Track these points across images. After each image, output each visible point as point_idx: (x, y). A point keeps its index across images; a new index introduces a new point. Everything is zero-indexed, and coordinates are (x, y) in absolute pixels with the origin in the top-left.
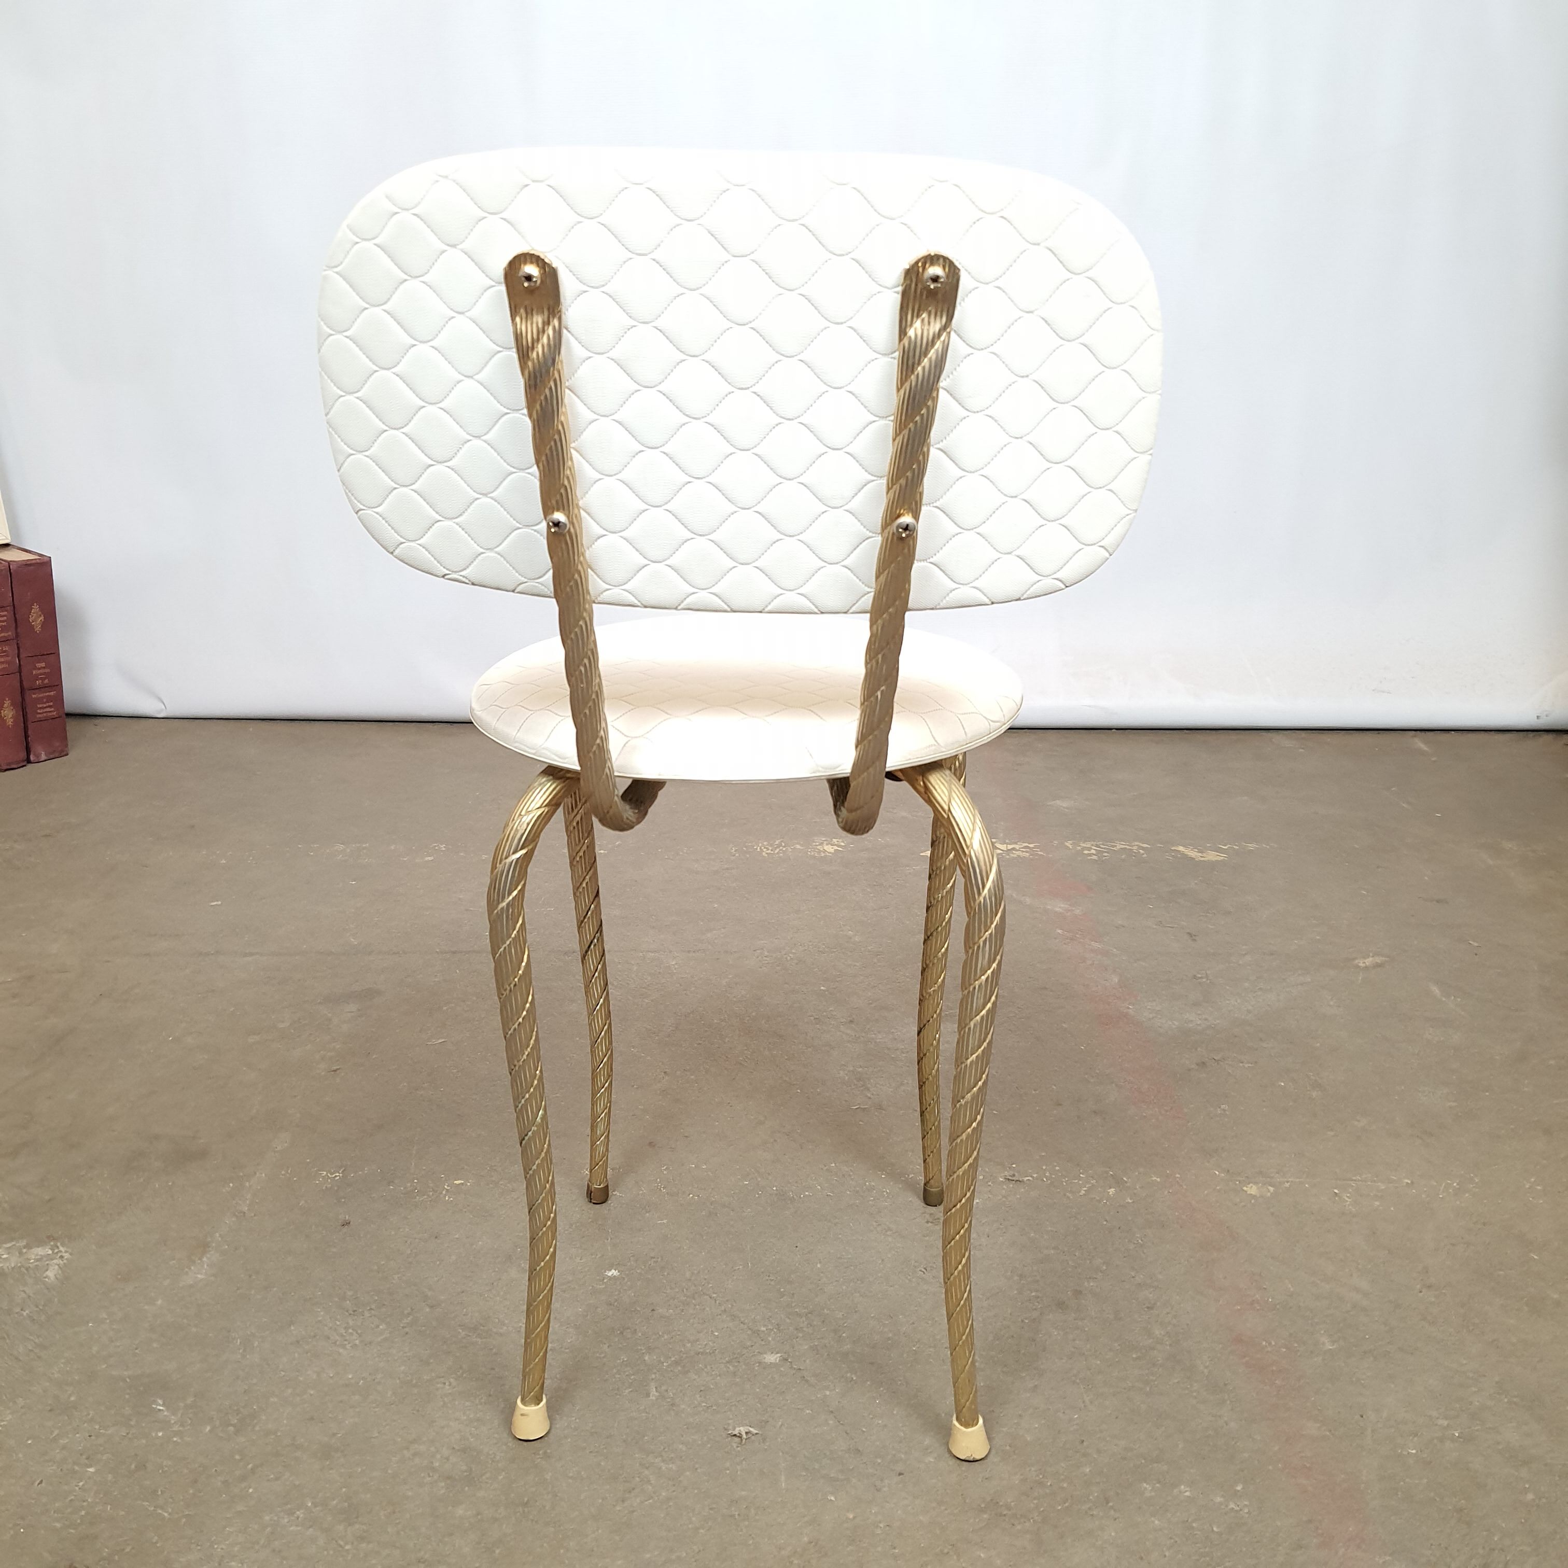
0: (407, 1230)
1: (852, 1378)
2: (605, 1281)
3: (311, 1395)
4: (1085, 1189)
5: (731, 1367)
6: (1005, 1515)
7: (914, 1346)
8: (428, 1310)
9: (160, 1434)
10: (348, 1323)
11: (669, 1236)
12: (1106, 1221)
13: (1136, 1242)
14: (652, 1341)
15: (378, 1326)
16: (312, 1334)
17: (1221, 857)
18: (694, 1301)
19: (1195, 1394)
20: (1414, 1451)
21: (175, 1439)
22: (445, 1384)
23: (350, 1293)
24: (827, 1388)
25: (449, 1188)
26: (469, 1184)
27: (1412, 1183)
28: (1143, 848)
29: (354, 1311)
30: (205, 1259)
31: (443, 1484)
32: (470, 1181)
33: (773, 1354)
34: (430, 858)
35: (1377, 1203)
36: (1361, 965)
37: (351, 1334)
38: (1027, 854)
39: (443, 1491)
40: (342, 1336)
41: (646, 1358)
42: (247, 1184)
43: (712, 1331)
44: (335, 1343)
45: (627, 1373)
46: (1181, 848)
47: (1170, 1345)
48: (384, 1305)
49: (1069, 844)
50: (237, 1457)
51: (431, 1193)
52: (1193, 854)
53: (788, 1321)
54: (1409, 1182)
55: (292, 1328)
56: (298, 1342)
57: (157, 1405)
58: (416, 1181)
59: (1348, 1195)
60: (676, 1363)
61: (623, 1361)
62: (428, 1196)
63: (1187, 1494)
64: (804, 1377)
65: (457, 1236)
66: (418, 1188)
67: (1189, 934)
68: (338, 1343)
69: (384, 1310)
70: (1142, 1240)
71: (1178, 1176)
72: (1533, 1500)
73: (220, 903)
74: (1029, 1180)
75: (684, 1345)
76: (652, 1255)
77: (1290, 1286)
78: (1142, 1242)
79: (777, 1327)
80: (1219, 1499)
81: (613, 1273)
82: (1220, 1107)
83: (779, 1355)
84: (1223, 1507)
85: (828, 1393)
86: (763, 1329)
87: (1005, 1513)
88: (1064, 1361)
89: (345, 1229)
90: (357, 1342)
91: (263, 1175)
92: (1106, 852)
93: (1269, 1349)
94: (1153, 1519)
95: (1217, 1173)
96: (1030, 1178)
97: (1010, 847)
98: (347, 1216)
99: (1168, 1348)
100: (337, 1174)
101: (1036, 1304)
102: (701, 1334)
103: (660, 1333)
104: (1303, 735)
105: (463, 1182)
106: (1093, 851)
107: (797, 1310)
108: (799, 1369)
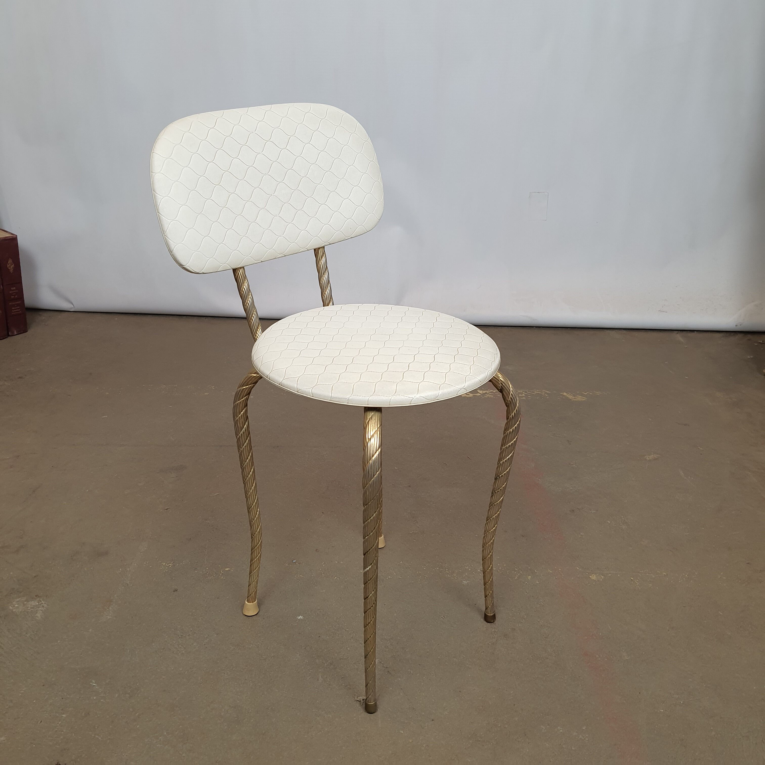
0: (204, 594)
1: (411, 672)
2: (297, 621)
3: (163, 679)
4: (517, 576)
5: (355, 666)
6: (479, 741)
7: (439, 656)
8: (215, 636)
9: (95, 698)
10: (179, 642)
11: (326, 598)
12: (527, 593)
13: (540, 604)
14: (319, 652)
15: (193, 644)
16: (162, 647)
17: (584, 399)
18: (338, 632)
19: (565, 681)
20: (662, 711)
21: (102, 700)
22: (225, 673)
23: (179, 627)
24: (400, 677)
25: (223, 572)
26: (232, 570)
27: (667, 575)
28: (547, 393)
29: (182, 636)
30: (110, 608)
31: (226, 724)
32: (233, 569)
34: (207, 394)
35: (651, 585)
36: (648, 459)
37: (181, 648)
38: (493, 396)
39: (226, 728)
40: (176, 648)
41: (317, 661)
42: (128, 569)
43: (347, 647)
44: (173, 652)
45: (308, 669)
46: (565, 394)
48: (195, 633)
50: (131, 710)
51: (215, 575)
52: (570, 397)
53: (381, 643)
54: (665, 574)
55: (153, 644)
56: (156, 651)
57: (92, 683)
58: (207, 569)
59: (638, 581)
60: (331, 664)
61: (306, 663)
62: (213, 576)
63: (561, 731)
64: (389, 671)
65: (227, 598)
66: (209, 572)
67: (568, 441)
68: (175, 652)
69: (195, 635)
70: (543, 603)
71: (560, 570)
72: (715, 735)
73: (107, 416)
75: (334, 655)
76: (319, 608)
77: (610, 627)
78: (543, 604)
80: (575, 734)
81: (301, 617)
82: (580, 534)
84: (577, 737)
85: (400, 679)
87: (479, 740)
88: (507, 664)
89: (175, 593)
90: (184, 652)
91: (136, 564)
92: (529, 395)
93: (599, 659)
94: (545, 743)
95: (578, 568)
97: (484, 392)
98: (176, 587)
99: (554, 658)
100: (170, 564)
101: (495, 635)
102: (342, 649)
103: (323, 648)
104: (624, 332)
105: (229, 569)
106: (523, 395)
107: (385, 637)
108: (387, 667)
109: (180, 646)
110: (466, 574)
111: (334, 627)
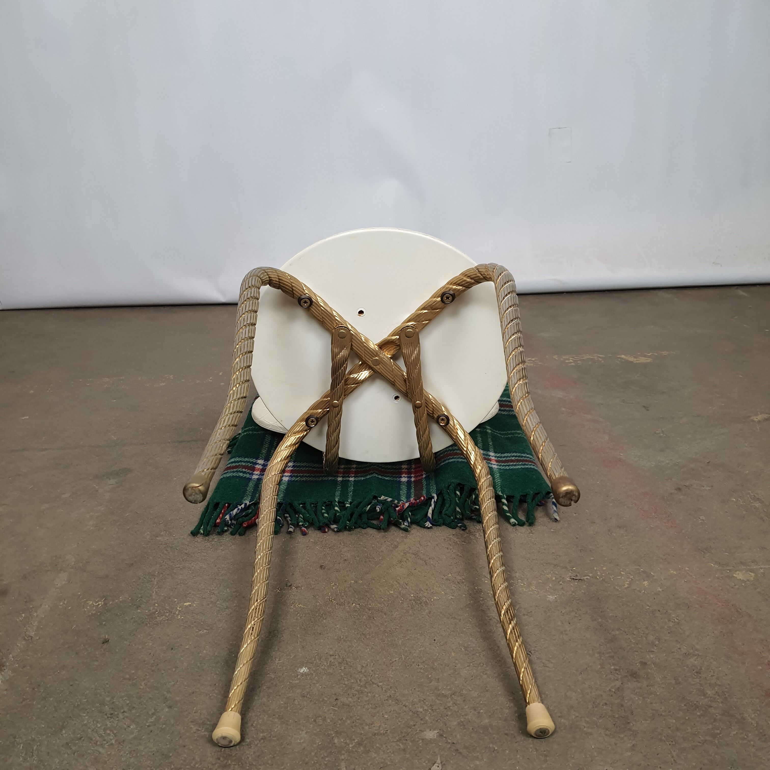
0: (151, 644)
1: (494, 748)
2: (299, 677)
4: (627, 583)
5: (400, 745)
8: (167, 710)
10: (107, 725)
11: (342, 637)
12: (648, 606)
13: (673, 621)
14: (338, 726)
15: (129, 727)
16: (79, 735)
17: (649, 360)
18: (366, 690)
19: (752, 743)
23: (108, 699)
24: (477, 758)
25: (180, 609)
26: (195, 605)
28: (600, 357)
29: (111, 714)
32: (196, 603)
33: (431, 732)
34: (163, 384)
36: (756, 420)
37: (109, 734)
38: (532, 364)
40: (101, 736)
41: (336, 741)
42: (35, 614)
43: (383, 714)
44: (96, 744)
45: (322, 756)
46: (623, 356)
47: (722, 702)
48: (134, 707)
49: (555, 357)
51: (168, 614)
52: (631, 359)
53: (438, 702)
55: (64, 732)
56: (67, 744)
58: (156, 605)
60: (359, 744)
61: (319, 745)
62: (166, 616)
64: (457, 750)
65: (187, 647)
66: (158, 611)
67: (644, 407)
68: (98, 743)
69: (134, 711)
70: (677, 619)
71: (687, 568)
73: (28, 417)
74: (587, 578)
75: (363, 728)
76: (331, 653)
78: (677, 621)
79: (431, 708)
81: (304, 670)
82: (699, 518)
83: (436, 732)
85: (478, 763)
86: (421, 710)
88: (649, 722)
89: (105, 646)
90: (113, 741)
91: (47, 606)
92: (579, 361)
95: (712, 565)
96: (588, 577)
98: (107, 636)
99: (721, 705)
100: (100, 603)
101: (616, 675)
102: (375, 718)
103: (344, 719)
105: (190, 603)
106: (571, 361)
107: (443, 692)
108: (454, 743)
109: (108, 732)
110: (550, 585)
111: (358, 681)
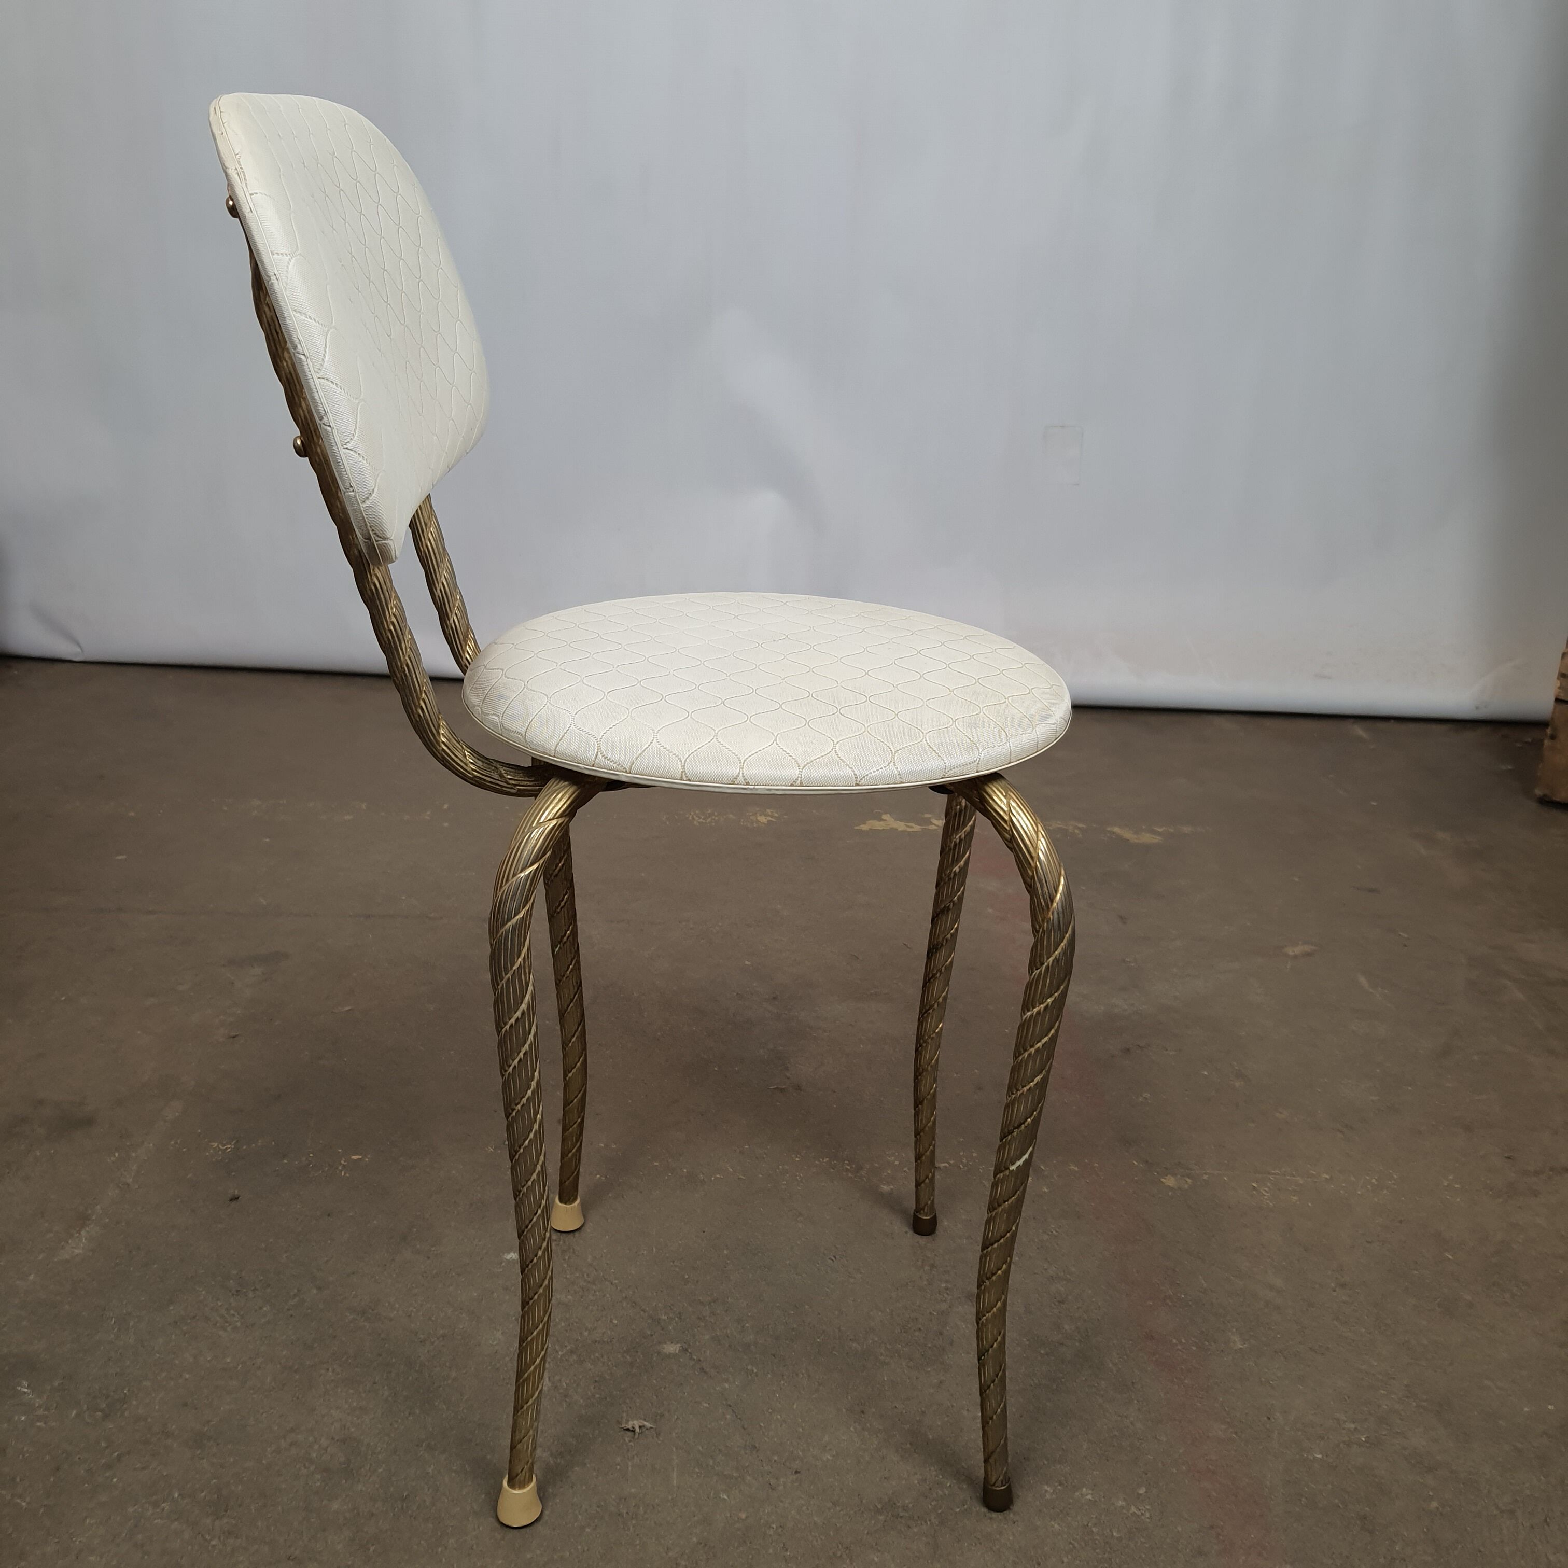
0: (299, 1206)
1: (753, 1371)
2: (502, 1264)
3: (186, 1379)
5: (628, 1357)
6: (901, 1517)
7: (819, 1338)
8: (315, 1291)
9: (23, 1418)
10: (231, 1304)
13: (1050, 1233)
15: (261, 1308)
16: (192, 1314)
17: (1157, 839)
18: (594, 1287)
19: (1102, 1392)
20: (1320, 1456)
21: (39, 1424)
22: (328, 1370)
23: (234, 1272)
24: (727, 1380)
25: (346, 1163)
26: (367, 1159)
27: (1331, 1178)
28: (1079, 828)
29: (238, 1291)
30: (83, 1233)
31: (319, 1477)
32: (369, 1156)
33: (672, 1345)
34: (349, 817)
35: (1295, 1198)
36: (1291, 953)
37: (234, 1315)
39: (319, 1484)
40: (222, 1316)
42: (134, 1154)
43: (611, 1319)
44: (215, 1324)
46: (1116, 829)
47: (1080, 1341)
48: (269, 1285)
50: (103, 1444)
51: (327, 1168)
52: (1128, 835)
53: (690, 1309)
54: (1328, 1177)
55: (171, 1308)
56: (176, 1323)
57: (22, 1387)
58: (311, 1155)
59: (1266, 1189)
60: (572, 1352)
62: (324, 1171)
63: (1089, 1497)
64: (703, 1369)
65: (351, 1214)
66: (313, 1163)
67: (1121, 917)
68: (218, 1325)
69: (269, 1290)
70: (1056, 1231)
71: (1096, 1165)
72: (1438, 1508)
73: (125, 857)
74: (945, 1166)
75: (581, 1333)
77: (1203, 1282)
79: (679, 1316)
80: (1121, 1503)
81: (511, 1255)
82: (1142, 1096)
83: (679, 1345)
84: (1124, 1511)
85: (727, 1386)
86: (664, 1317)
87: (901, 1514)
88: (971, 1356)
89: (234, 1204)
90: (239, 1324)
91: (151, 1145)
93: (1179, 1347)
94: (1053, 1523)
95: (1136, 1163)
96: (947, 1165)
98: (236, 1191)
99: (1077, 1344)
100: (229, 1146)
101: (946, 1295)
102: (600, 1322)
103: (557, 1320)
104: (1244, 718)
105: (360, 1157)
107: (701, 1298)
108: (700, 1360)
109: (232, 1312)
110: (889, 1172)
111: (585, 1275)
